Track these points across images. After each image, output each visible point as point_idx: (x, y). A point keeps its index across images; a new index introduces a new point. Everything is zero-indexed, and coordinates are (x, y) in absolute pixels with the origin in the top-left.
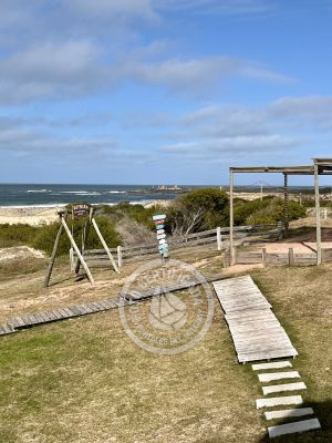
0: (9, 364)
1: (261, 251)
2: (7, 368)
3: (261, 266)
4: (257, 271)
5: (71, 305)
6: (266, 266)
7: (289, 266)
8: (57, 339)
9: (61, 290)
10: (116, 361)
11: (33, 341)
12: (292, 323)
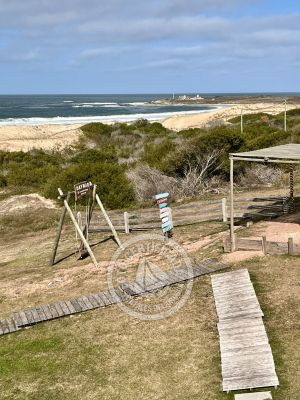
0: (11, 376)
1: (261, 239)
2: (10, 381)
3: (261, 254)
4: (256, 260)
5: (74, 295)
6: (266, 253)
7: (288, 255)
8: (57, 344)
9: (66, 271)
10: (110, 378)
11: (35, 344)
12: (281, 338)
